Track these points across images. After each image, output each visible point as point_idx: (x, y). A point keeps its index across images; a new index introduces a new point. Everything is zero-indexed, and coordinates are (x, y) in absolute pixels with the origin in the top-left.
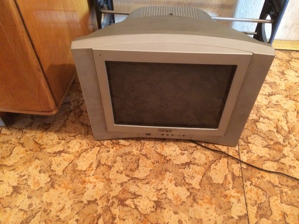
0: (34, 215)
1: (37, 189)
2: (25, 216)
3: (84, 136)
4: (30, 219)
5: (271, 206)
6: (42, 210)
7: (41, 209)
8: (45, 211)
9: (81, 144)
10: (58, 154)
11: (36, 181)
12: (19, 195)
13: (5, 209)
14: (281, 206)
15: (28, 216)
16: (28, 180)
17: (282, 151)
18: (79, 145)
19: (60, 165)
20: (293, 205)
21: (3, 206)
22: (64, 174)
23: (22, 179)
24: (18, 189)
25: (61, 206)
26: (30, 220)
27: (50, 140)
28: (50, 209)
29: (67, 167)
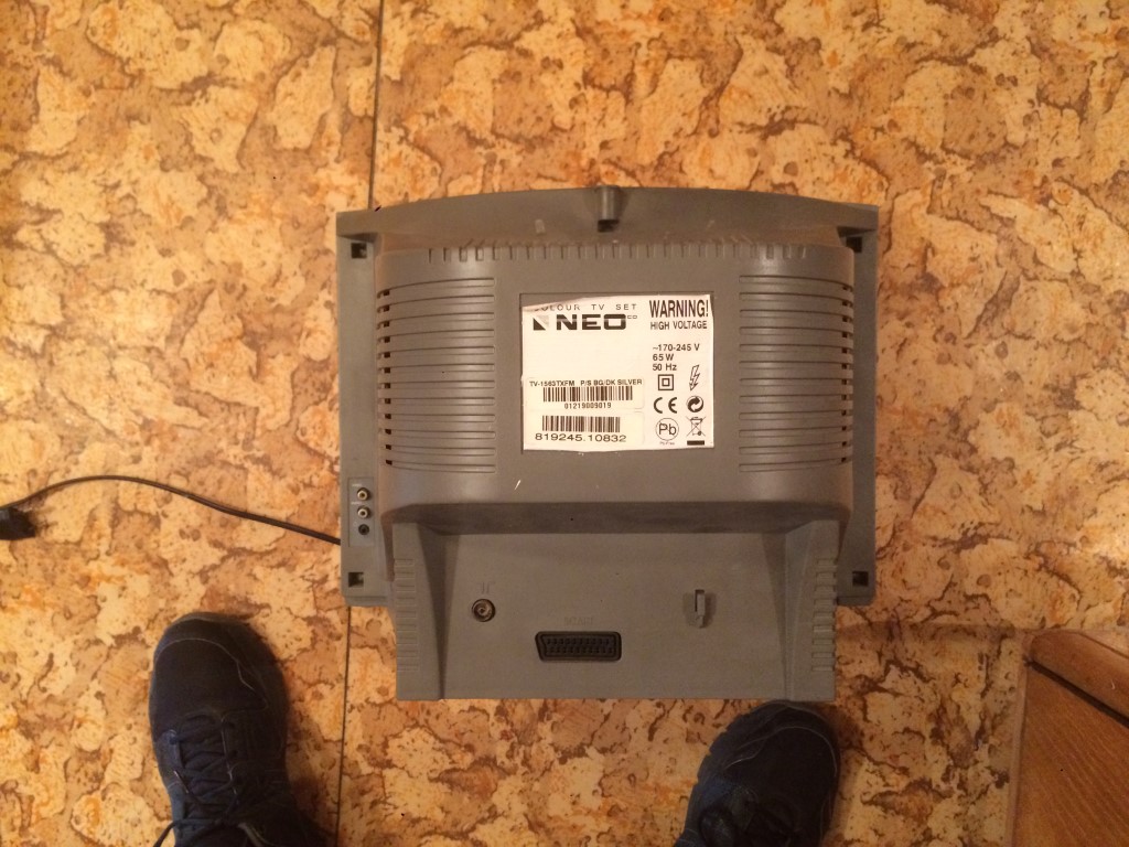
0: (981, 325)
1: (998, 406)
2: (1006, 319)
3: (901, 618)
4: (990, 314)
5: (291, 396)
6: (961, 342)
7: (967, 342)
8: (951, 338)
9: (904, 581)
10: (973, 537)
11: (1013, 432)
12: (1049, 382)
13: (1076, 336)
14: (261, 398)
15: (996, 320)
16: (1039, 434)
17: (205, 596)
18: (911, 577)
19: (952, 491)
20: (223, 405)
21: (1085, 343)
22: (931, 461)
23: (1061, 434)
24: (1060, 399)
25: (909, 354)
26: (986, 310)
27: (1019, 591)
28: (938, 346)
29: (928, 486)
